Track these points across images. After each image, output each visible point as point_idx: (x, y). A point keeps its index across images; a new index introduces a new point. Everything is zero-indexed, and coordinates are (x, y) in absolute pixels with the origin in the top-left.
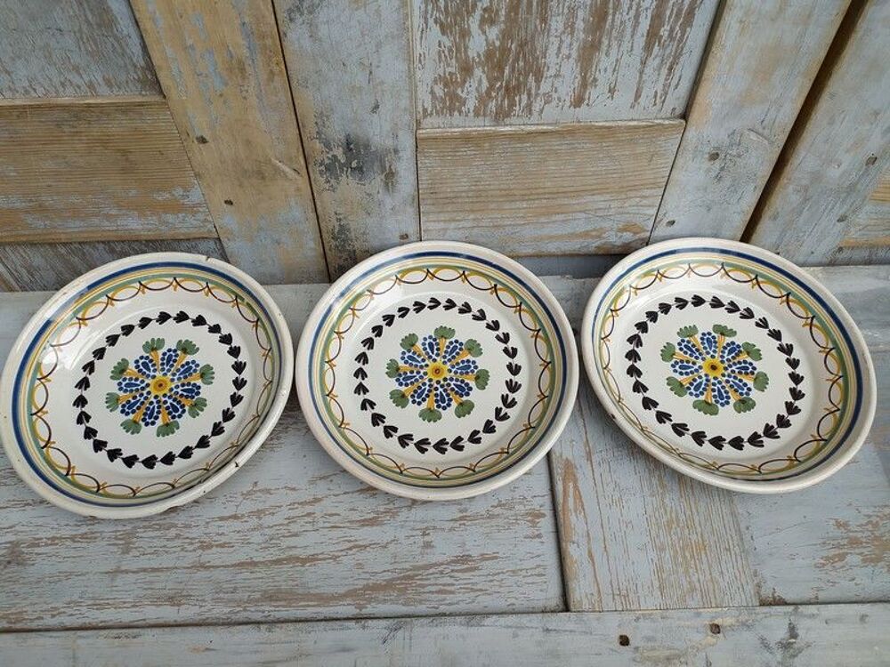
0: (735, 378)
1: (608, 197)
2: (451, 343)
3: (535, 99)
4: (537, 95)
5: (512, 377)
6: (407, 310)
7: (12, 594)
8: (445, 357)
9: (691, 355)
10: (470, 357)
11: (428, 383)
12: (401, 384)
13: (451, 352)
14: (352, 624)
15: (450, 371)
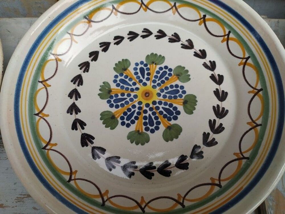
2: (161, 69)
5: (219, 103)
6: (122, 38)
8: (154, 81)
10: (178, 82)
11: (137, 106)
12: (111, 106)
13: (161, 77)
15: (159, 95)
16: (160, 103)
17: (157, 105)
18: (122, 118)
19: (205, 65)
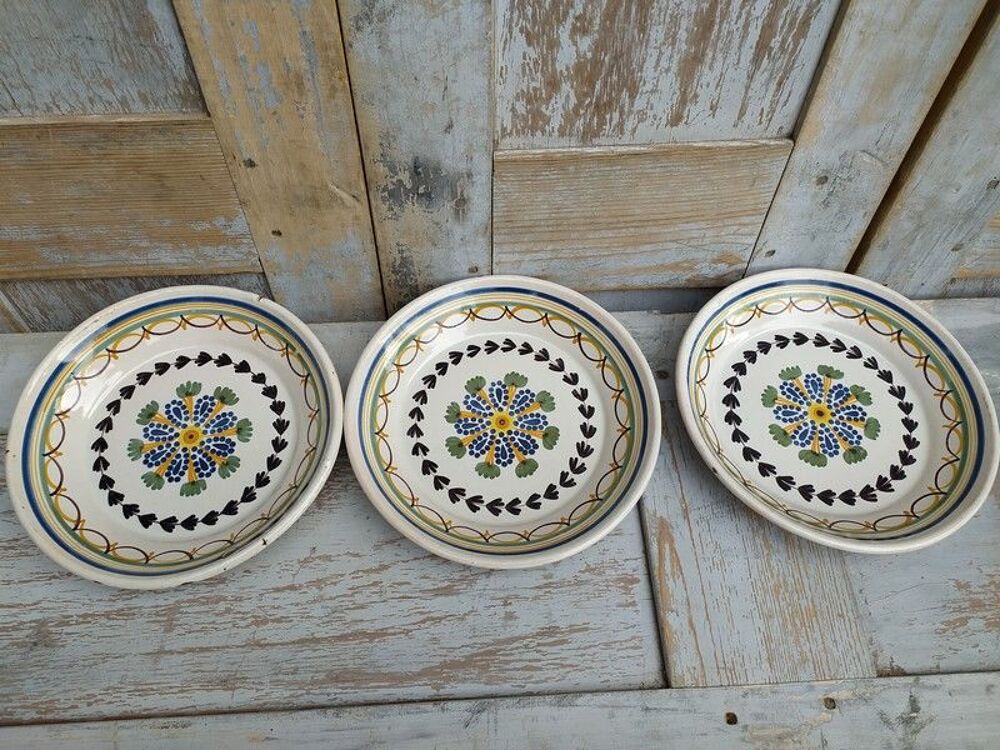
0: (844, 425)
1: (703, 225)
2: (521, 392)
3: (628, 117)
4: (630, 112)
6: (477, 349)
7: (40, 680)
8: (512, 407)
9: (795, 400)
10: (540, 411)
11: (490, 434)
12: (459, 432)
13: (521, 403)
14: (429, 706)
15: (516, 424)
16: (517, 433)
17: (513, 435)
18: (471, 447)
19: (575, 393)
